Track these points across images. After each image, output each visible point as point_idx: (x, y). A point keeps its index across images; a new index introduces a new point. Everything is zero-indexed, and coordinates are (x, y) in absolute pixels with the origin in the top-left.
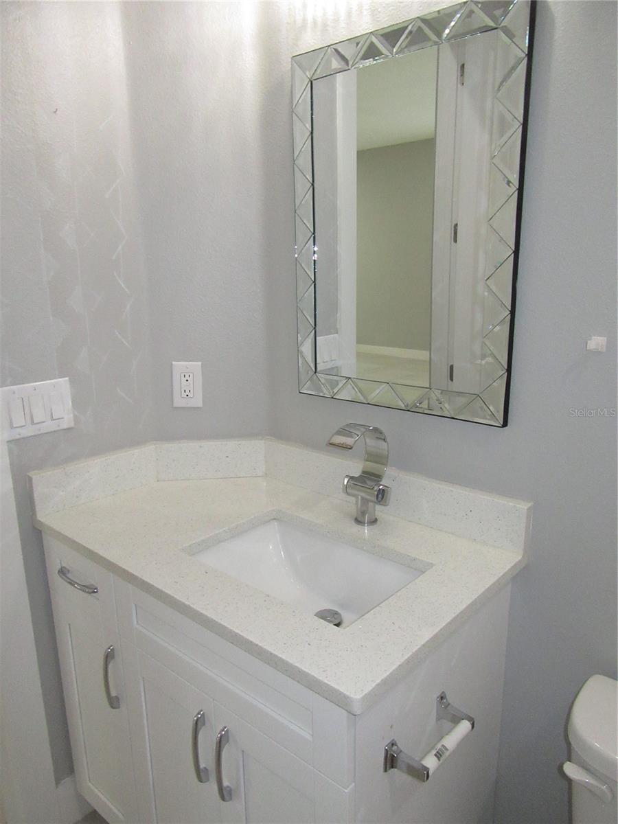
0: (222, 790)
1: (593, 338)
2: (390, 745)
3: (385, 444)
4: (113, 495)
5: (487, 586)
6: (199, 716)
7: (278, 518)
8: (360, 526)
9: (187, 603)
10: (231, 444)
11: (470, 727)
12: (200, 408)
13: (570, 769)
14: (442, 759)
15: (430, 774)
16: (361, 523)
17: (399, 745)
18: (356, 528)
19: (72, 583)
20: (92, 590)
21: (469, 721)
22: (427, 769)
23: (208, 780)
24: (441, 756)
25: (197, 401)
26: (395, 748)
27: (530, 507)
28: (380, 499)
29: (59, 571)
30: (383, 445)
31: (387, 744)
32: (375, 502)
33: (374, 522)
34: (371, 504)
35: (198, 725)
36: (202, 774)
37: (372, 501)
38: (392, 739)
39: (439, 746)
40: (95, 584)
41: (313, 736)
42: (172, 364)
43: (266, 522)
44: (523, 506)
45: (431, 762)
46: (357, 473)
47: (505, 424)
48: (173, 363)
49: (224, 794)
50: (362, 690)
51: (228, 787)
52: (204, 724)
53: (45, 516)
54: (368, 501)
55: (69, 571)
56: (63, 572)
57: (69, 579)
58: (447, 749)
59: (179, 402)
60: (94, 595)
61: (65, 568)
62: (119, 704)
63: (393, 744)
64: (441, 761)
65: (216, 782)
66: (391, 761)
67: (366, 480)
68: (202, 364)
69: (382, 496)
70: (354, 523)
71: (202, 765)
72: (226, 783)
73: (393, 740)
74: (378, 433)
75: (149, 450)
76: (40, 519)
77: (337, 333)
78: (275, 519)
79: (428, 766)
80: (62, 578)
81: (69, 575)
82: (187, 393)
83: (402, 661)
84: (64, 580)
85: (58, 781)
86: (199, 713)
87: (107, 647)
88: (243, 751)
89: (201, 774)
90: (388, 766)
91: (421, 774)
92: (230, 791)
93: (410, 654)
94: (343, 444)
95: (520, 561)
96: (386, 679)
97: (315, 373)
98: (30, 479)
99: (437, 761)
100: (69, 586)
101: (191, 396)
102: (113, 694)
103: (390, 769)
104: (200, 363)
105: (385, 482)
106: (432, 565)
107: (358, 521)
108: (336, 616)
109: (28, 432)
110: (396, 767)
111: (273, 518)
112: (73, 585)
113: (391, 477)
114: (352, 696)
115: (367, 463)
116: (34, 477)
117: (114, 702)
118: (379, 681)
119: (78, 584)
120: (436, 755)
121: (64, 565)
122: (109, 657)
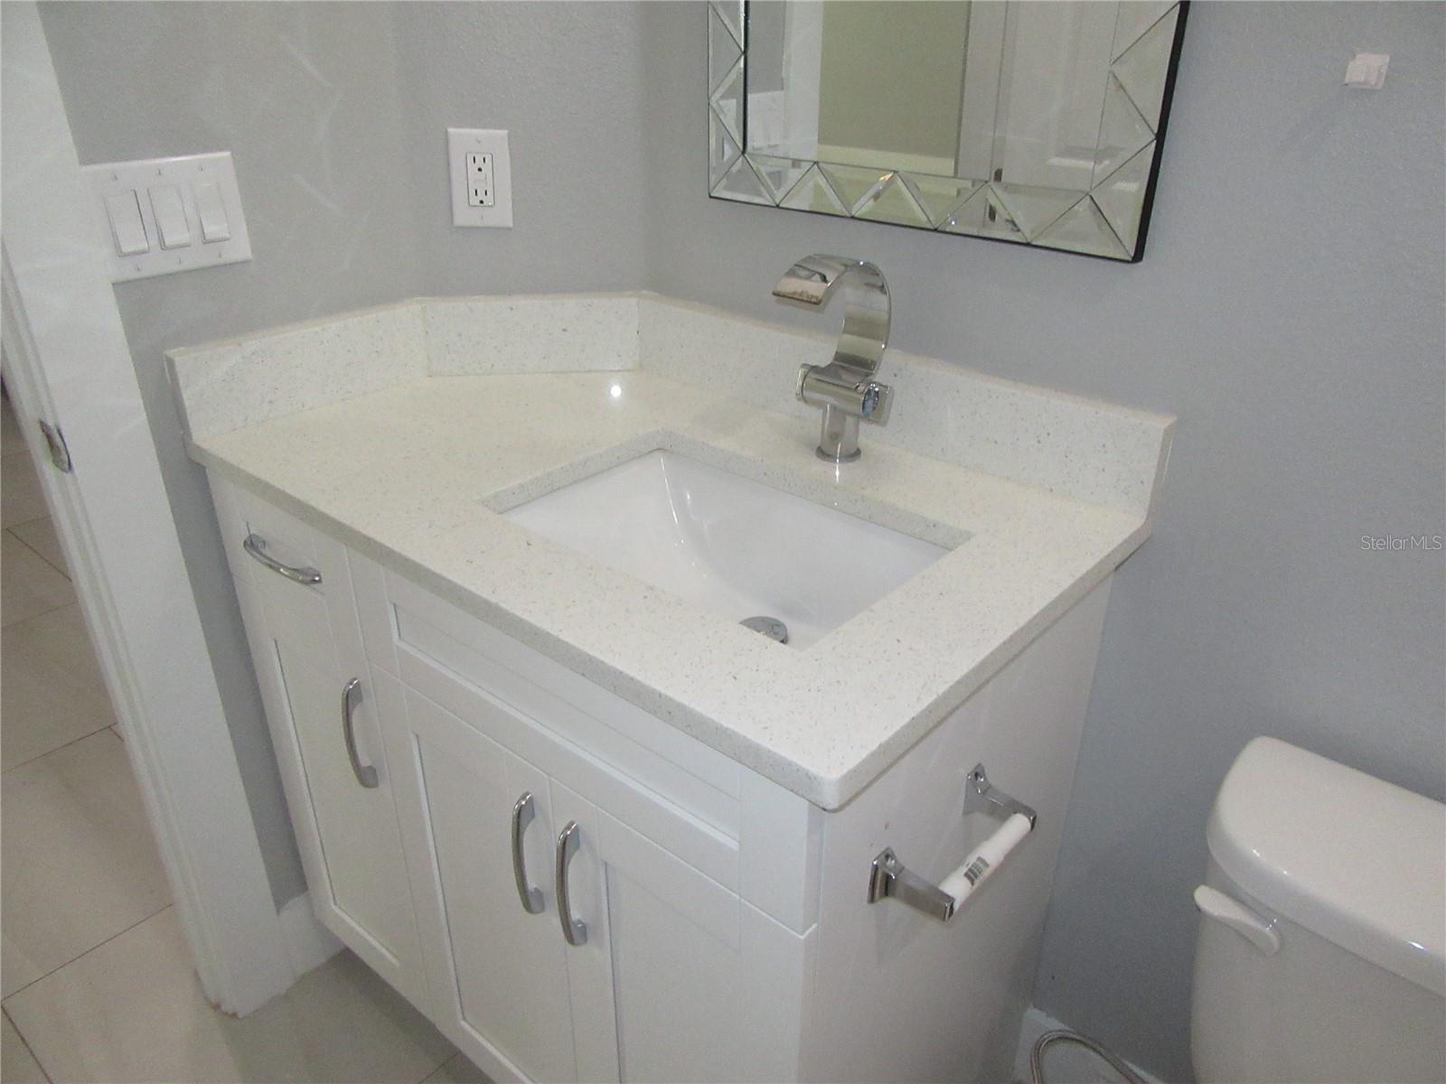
0: (569, 927)
1: (1358, 56)
2: (883, 856)
3: (884, 299)
4: (343, 400)
5: (1078, 576)
6: (523, 803)
7: (665, 447)
8: (825, 463)
9: (493, 599)
10: (570, 305)
11: (1029, 826)
12: (510, 229)
13: (1206, 898)
14: (977, 882)
15: (956, 906)
16: (829, 456)
17: (898, 858)
18: (818, 466)
19: (274, 566)
20: (310, 578)
21: (1025, 814)
22: (951, 900)
23: (543, 909)
24: (976, 876)
25: (501, 213)
26: (891, 863)
27: (1170, 427)
28: (869, 409)
29: (245, 543)
30: (880, 301)
31: (877, 855)
32: (859, 417)
33: (855, 454)
34: (850, 420)
35: (521, 819)
36: (533, 902)
37: (854, 415)
38: (885, 847)
39: (972, 859)
40: (315, 567)
41: (739, 842)
42: (447, 132)
43: (642, 456)
44: (1158, 424)
45: (957, 888)
46: (824, 358)
47: (1138, 255)
48: (451, 130)
49: (573, 933)
50: (842, 764)
51: (579, 922)
52: (533, 816)
53: (208, 435)
54: (845, 413)
55: (264, 542)
56: (252, 544)
57: (268, 558)
58: (987, 865)
59: (464, 216)
60: (316, 586)
61: (257, 536)
62: (377, 782)
63: (888, 856)
64: (976, 886)
65: (558, 913)
66: (884, 884)
67: (841, 371)
68: (509, 134)
69: (874, 404)
70: (815, 457)
71: (532, 884)
72: (575, 915)
73: (888, 849)
74: (871, 276)
75: (409, 312)
76: (199, 443)
77: (782, 89)
78: (658, 449)
79: (950, 894)
80: (254, 557)
81: (267, 552)
82: (481, 196)
83: (919, 709)
84: (259, 560)
85: (279, 904)
86: (523, 798)
87: (348, 680)
88: (606, 864)
89: (530, 901)
90: (877, 891)
91: (939, 907)
92: (584, 931)
93: (935, 697)
94: (801, 294)
95: (1138, 532)
96: (887, 743)
97: (744, 152)
98: (171, 363)
99: (970, 886)
100: (270, 571)
101: (488, 201)
102: (365, 761)
103: (881, 897)
104: (504, 132)
105: (880, 376)
106: (967, 536)
107: (823, 453)
108: (776, 629)
109: (157, 264)
110: (893, 895)
111: (656, 447)
112: (278, 571)
113: (894, 368)
114: (822, 775)
115: (847, 337)
116: (178, 361)
117: (367, 777)
118: (874, 747)
119: (286, 568)
120: (966, 875)
121: (253, 532)
122: (351, 699)
